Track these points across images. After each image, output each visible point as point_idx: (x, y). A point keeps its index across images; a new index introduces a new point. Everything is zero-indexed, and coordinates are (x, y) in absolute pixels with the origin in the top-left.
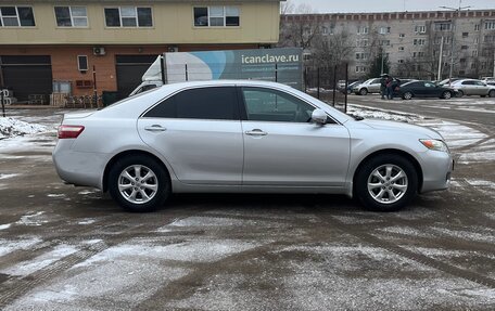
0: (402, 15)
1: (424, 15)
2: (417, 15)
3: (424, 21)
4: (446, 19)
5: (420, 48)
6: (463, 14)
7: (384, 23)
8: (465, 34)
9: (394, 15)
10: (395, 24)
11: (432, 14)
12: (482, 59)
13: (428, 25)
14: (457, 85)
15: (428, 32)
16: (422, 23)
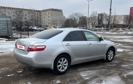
0: (9, 8)
1: (15, 9)
2: (13, 8)
3: (15, 10)
4: (21, 11)
5: (15, 18)
6: (25, 10)
7: (4, 9)
8: (26, 15)
9: (6, 8)
10: (7, 10)
11: (17, 9)
12: (31, 22)
13: (16, 12)
14: (35, 28)
15: (16, 13)
16: (14, 11)
